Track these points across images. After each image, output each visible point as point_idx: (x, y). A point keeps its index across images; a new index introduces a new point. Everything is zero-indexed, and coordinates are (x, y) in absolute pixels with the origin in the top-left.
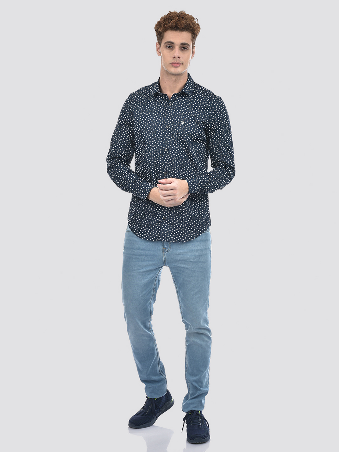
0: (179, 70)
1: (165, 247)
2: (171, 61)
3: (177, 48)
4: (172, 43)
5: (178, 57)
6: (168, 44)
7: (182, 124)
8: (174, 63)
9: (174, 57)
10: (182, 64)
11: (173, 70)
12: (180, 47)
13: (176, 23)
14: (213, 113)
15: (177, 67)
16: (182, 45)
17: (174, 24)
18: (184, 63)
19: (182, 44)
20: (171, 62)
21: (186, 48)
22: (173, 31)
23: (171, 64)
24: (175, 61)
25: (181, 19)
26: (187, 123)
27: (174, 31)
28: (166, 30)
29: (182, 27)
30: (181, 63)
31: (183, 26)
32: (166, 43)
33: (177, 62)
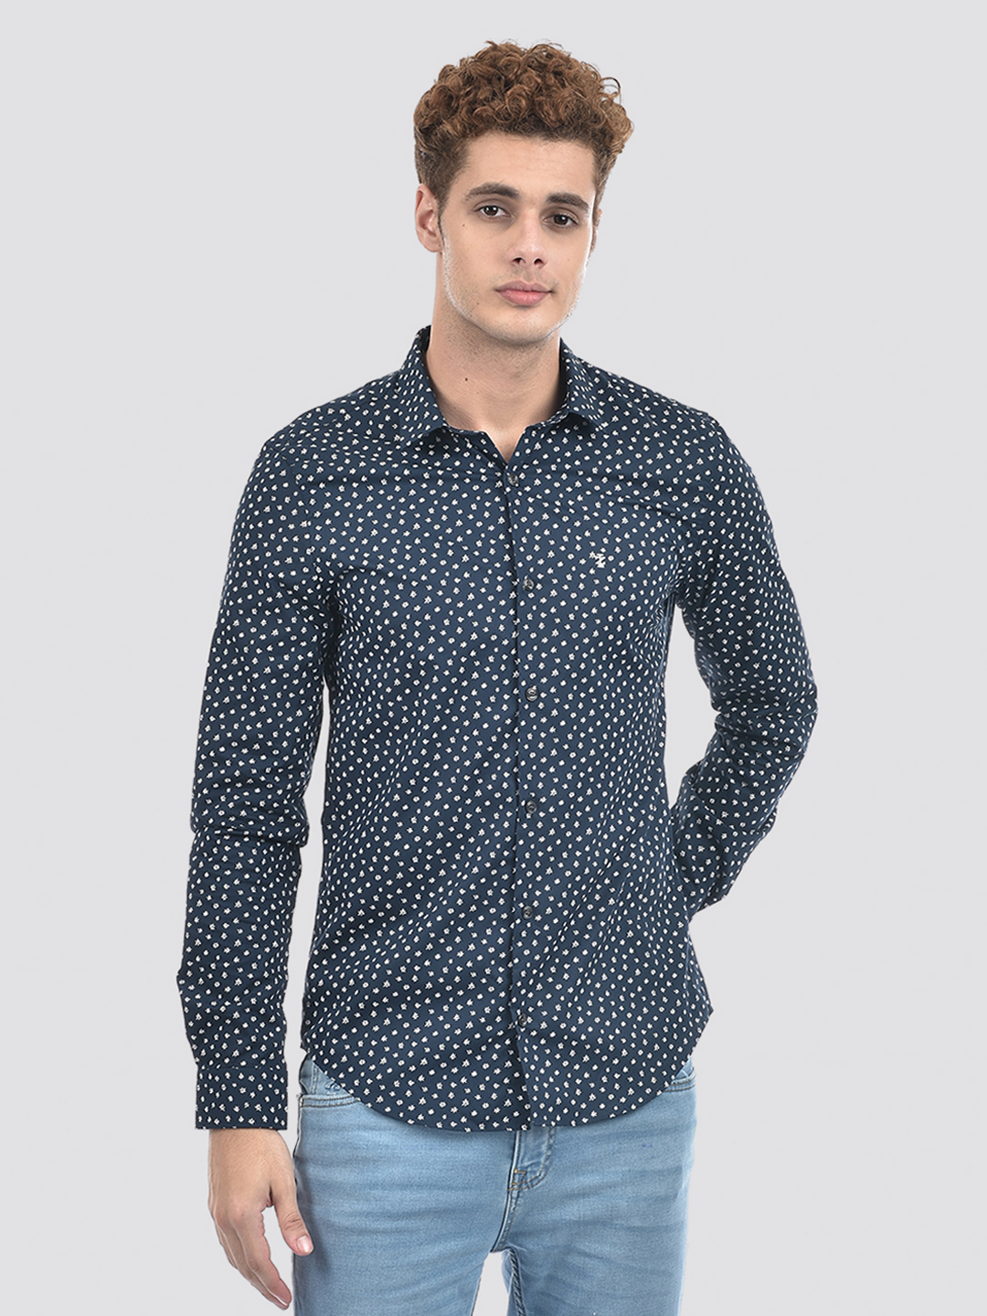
0: (532, 321)
1: (526, 1164)
2: (504, 277)
3: (531, 217)
4: (507, 192)
5: (538, 261)
6: (489, 196)
7: (601, 565)
8: (518, 287)
9: (518, 260)
10: (550, 292)
11: (506, 320)
12: (541, 215)
13: (530, 99)
14: (711, 498)
15: (526, 306)
16: (553, 204)
17: (524, 102)
18: (561, 290)
19: (555, 199)
20: (500, 284)
21: (567, 218)
22: (513, 137)
23: (498, 290)
24: (522, 279)
25: (552, 80)
26: (618, 558)
27: (519, 138)
28: (477, 127)
29: (560, 121)
30: (549, 289)
31: (563, 114)
32: (478, 192)
33: (529, 284)
